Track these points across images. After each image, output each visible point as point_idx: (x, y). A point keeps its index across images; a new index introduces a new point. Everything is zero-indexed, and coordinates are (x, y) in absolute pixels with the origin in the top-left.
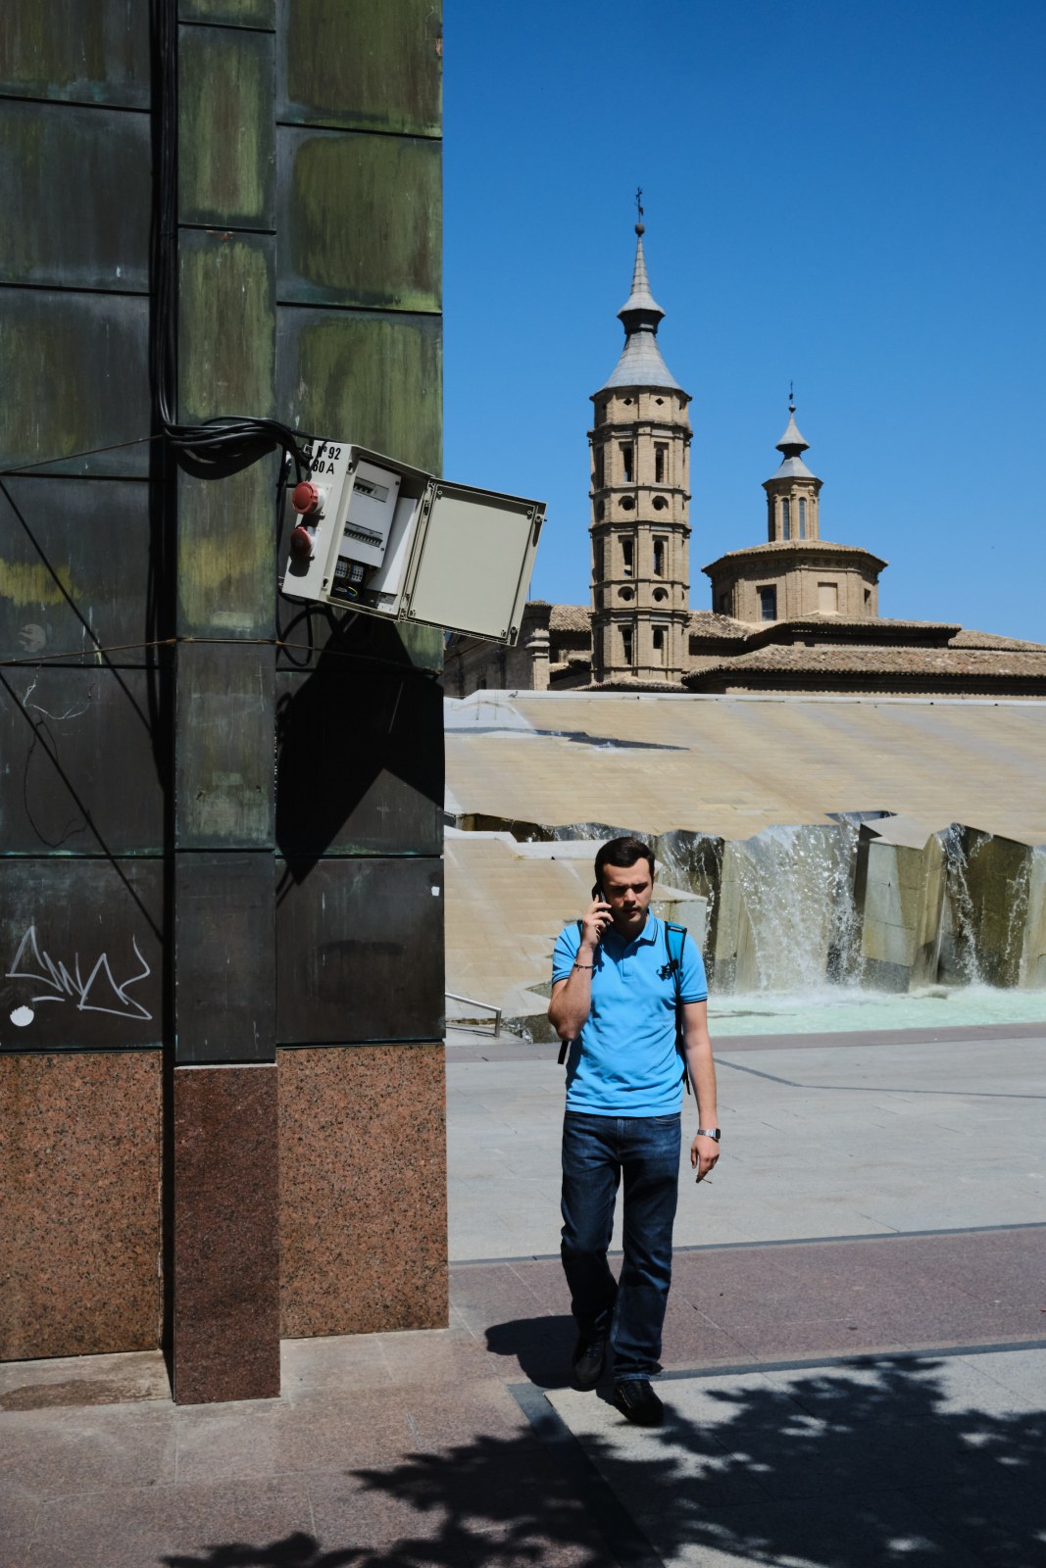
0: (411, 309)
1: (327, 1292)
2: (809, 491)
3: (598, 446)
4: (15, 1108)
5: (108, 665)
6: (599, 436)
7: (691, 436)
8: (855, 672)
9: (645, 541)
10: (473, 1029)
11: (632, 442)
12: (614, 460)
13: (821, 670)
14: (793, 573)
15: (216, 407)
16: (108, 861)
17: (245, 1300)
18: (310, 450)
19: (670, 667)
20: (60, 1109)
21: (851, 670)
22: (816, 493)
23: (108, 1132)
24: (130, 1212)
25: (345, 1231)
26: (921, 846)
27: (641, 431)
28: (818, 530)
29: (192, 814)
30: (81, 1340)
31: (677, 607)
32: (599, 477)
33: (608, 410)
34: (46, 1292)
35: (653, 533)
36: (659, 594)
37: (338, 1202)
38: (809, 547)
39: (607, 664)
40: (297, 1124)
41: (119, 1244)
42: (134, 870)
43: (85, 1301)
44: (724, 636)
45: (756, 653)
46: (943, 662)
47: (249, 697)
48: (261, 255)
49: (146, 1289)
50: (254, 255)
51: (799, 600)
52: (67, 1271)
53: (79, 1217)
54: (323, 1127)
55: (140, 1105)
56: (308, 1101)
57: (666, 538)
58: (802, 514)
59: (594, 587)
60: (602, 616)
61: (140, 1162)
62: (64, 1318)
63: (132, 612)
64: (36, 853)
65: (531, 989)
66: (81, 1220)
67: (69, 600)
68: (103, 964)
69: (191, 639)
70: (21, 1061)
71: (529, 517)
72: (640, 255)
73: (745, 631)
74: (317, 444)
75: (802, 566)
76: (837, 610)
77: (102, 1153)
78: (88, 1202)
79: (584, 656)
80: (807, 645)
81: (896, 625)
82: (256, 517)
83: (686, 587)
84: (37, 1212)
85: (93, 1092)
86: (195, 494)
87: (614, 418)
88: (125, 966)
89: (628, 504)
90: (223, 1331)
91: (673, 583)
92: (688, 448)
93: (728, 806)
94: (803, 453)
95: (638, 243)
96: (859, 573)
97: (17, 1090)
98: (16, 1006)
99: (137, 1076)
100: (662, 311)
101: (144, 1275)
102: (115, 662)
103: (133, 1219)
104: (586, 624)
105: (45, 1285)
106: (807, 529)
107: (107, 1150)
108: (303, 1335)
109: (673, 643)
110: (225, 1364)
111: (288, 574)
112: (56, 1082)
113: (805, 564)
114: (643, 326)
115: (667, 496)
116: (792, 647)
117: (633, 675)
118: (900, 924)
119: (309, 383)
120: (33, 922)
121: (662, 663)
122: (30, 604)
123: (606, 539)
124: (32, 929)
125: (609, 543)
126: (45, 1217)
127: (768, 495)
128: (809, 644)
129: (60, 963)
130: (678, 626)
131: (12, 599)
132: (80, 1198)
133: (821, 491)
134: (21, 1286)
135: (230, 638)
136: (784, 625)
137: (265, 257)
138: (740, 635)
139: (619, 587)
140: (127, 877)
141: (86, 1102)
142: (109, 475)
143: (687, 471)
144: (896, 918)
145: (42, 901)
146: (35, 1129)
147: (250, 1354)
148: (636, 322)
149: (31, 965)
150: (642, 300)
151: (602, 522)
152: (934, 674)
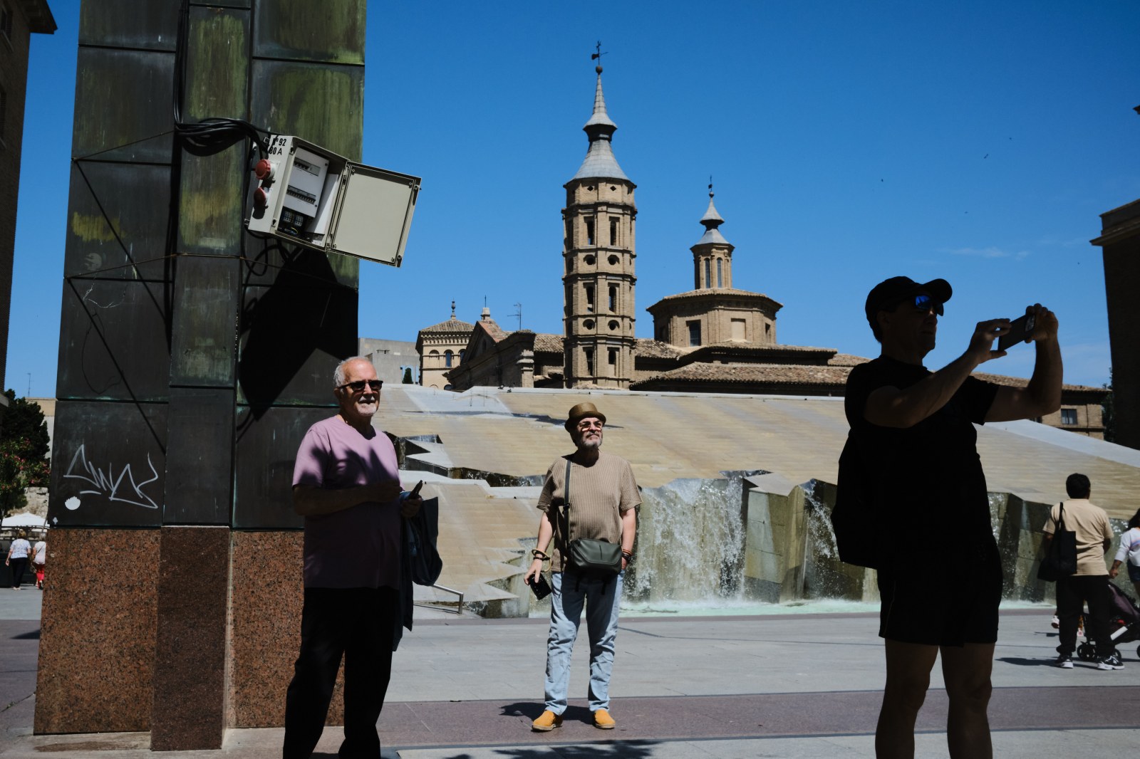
0: (344, 62)
1: (267, 698)
2: (724, 253)
3: (569, 219)
4: (64, 564)
5: (141, 280)
6: (570, 212)
7: (636, 212)
8: (757, 382)
9: (603, 287)
10: (443, 608)
11: (593, 217)
12: (580, 229)
13: (731, 380)
14: (713, 312)
15: (208, 113)
16: (134, 404)
17: (200, 682)
18: (268, 141)
19: (621, 377)
20: (94, 565)
21: (753, 380)
22: (729, 254)
23: (124, 583)
24: (137, 637)
25: (281, 656)
26: (786, 494)
27: (599, 209)
28: (731, 281)
29: (181, 364)
30: (99, 722)
31: (626, 334)
32: (569, 241)
33: (576, 194)
34: (78, 688)
35: (608, 281)
36: (613, 325)
37: (276, 636)
38: (724, 293)
39: (574, 375)
40: (251, 582)
41: (129, 658)
42: (151, 411)
43: (104, 696)
44: (663, 357)
45: (684, 368)
46: (822, 375)
47: (221, 291)
48: (240, 23)
49: (145, 690)
50: (236, 22)
51: (717, 331)
52: (92, 675)
53: (103, 638)
54: (268, 585)
55: (147, 565)
56: (259, 567)
57: (618, 285)
58: (719, 270)
59: (566, 320)
60: (571, 340)
61: (145, 603)
62: (89, 706)
63: (157, 247)
64: (88, 398)
65: (489, 583)
66: (104, 641)
67: (117, 237)
68: (127, 470)
69: (186, 254)
70: (70, 532)
71: (410, 187)
72: (600, 87)
73: (678, 354)
74: (273, 137)
75: (720, 307)
76: (746, 338)
77: (120, 596)
78: (110, 628)
79: (559, 370)
80: (722, 363)
81: (788, 349)
82: (231, 180)
83: (633, 320)
84: (75, 634)
85: (117, 555)
86: (194, 165)
87: (581, 200)
88: (142, 473)
89: (590, 260)
90: (185, 702)
91: (623, 317)
92: (634, 221)
93: (647, 466)
94: (720, 227)
95: (598, 79)
96: (761, 312)
97: (66, 552)
98: (69, 496)
99: (146, 546)
100: (615, 125)
101: (144, 680)
102: (145, 278)
103: (138, 641)
104: (560, 347)
105: (77, 683)
106: (723, 280)
107: (124, 594)
108: (249, 726)
109: (623, 361)
110: (185, 724)
111: (252, 217)
112: (92, 548)
113: (721, 305)
114: (601, 136)
115: (619, 255)
116: (711, 364)
117: (594, 383)
118: (772, 551)
119: (278, 106)
120: (83, 442)
121: (615, 375)
122: (93, 240)
123: (575, 286)
124: (82, 447)
125: (577, 288)
126: (80, 637)
127: (695, 256)
128: (724, 362)
129: (99, 469)
130: (627, 349)
131: (82, 237)
132: (104, 625)
133: (733, 253)
134: (62, 683)
135: (209, 253)
136: (705, 349)
137: (243, 23)
138: (674, 356)
139: (583, 320)
140: (146, 415)
141: (111, 562)
142: (148, 162)
143: (633, 237)
144: (769, 548)
145: (90, 429)
146: (77, 578)
147: (202, 719)
148: (596, 133)
149: (80, 469)
150: (601, 118)
151: (572, 273)
152: (816, 383)
